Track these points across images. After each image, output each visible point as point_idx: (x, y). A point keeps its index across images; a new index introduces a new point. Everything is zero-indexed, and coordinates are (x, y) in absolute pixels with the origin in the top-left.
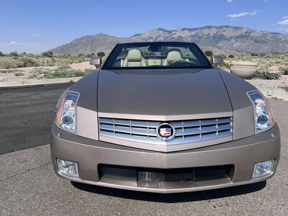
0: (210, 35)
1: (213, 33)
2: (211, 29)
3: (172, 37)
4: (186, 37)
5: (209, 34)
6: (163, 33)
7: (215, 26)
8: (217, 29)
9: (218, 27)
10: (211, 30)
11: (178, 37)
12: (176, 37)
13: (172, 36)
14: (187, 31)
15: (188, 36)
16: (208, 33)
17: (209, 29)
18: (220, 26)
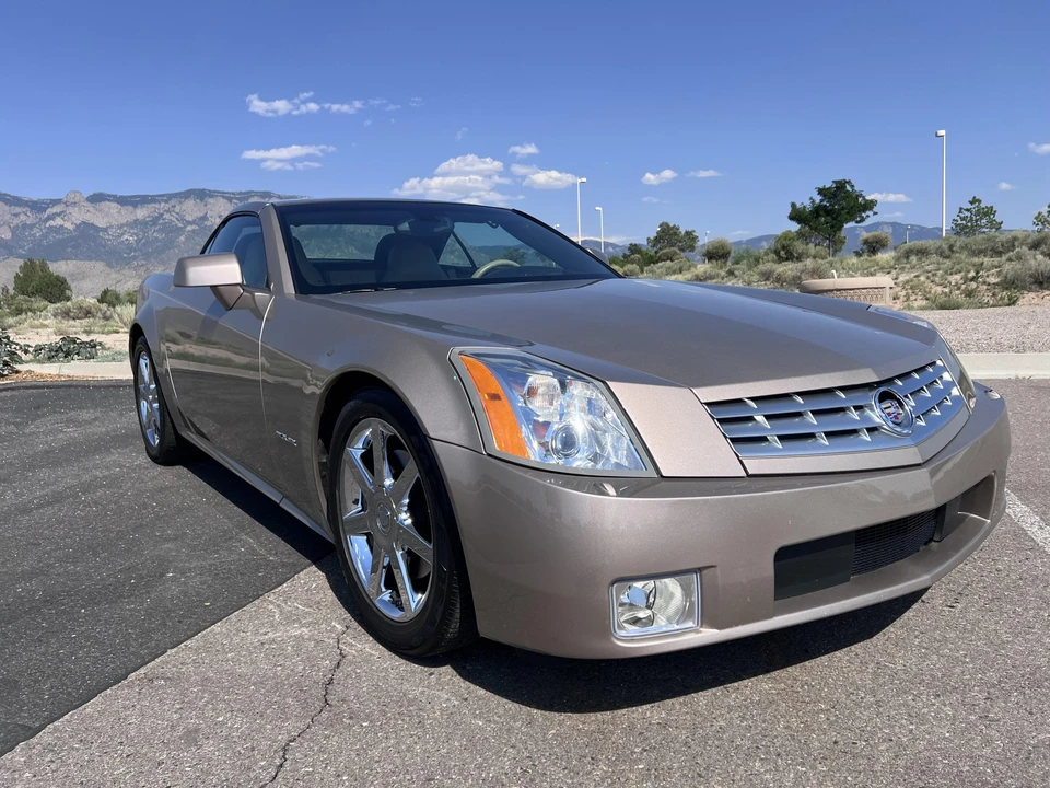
0: (209, 223)
1: (220, 216)
2: (211, 201)
3: (51, 227)
4: (111, 227)
5: (204, 218)
6: (7, 208)
7: (221, 190)
8: (231, 202)
9: (233, 193)
10: (208, 206)
11: (78, 226)
12: (68, 225)
13: (51, 223)
14: (114, 205)
15: (122, 226)
16: (202, 214)
17: (202, 200)
18: (240, 193)
